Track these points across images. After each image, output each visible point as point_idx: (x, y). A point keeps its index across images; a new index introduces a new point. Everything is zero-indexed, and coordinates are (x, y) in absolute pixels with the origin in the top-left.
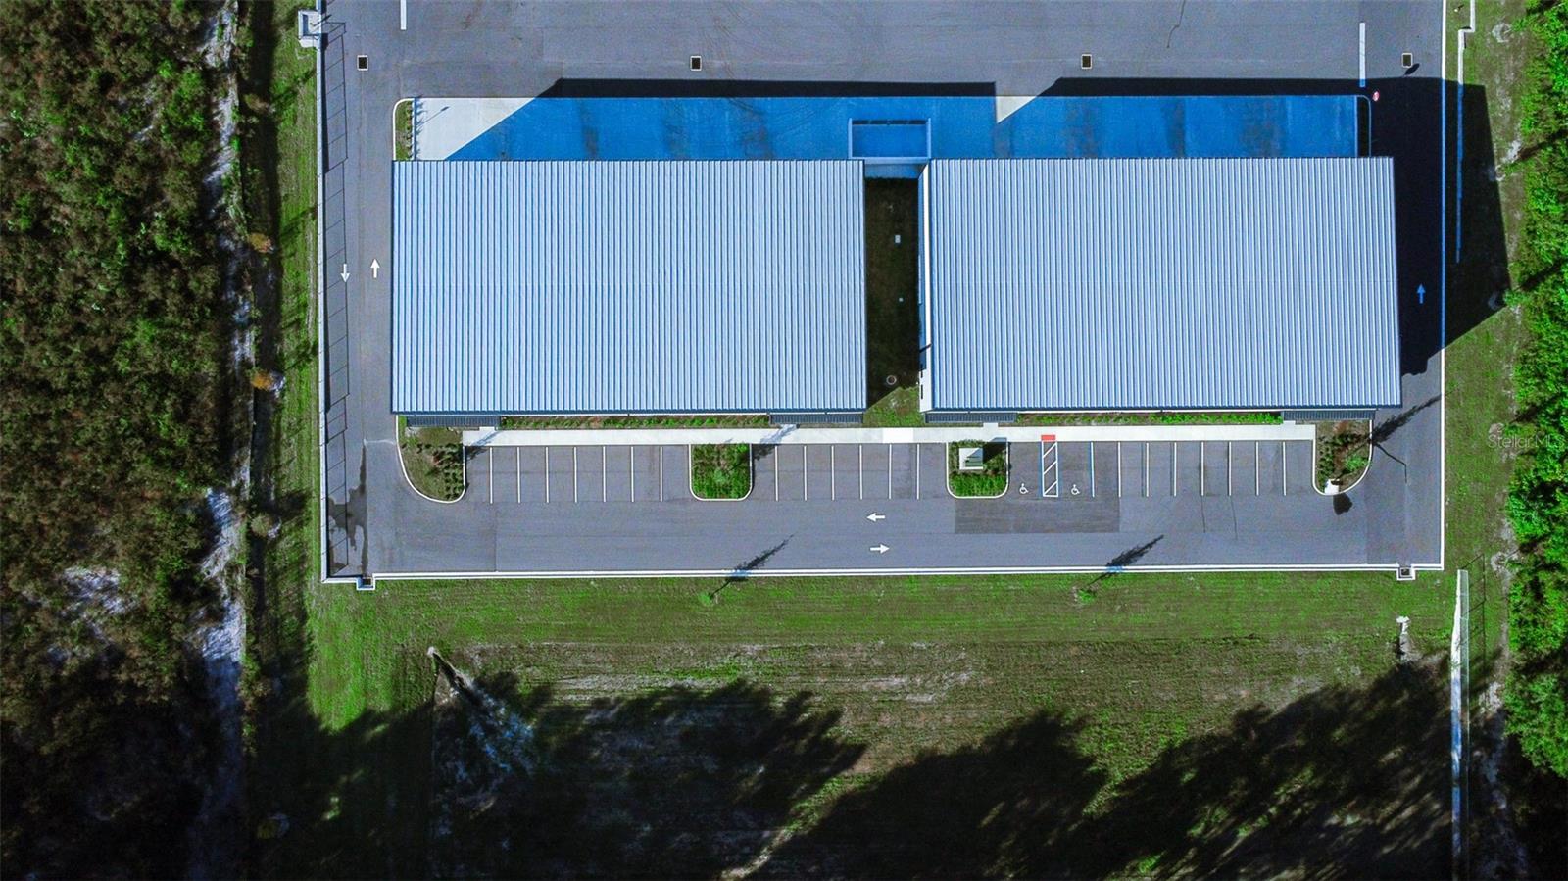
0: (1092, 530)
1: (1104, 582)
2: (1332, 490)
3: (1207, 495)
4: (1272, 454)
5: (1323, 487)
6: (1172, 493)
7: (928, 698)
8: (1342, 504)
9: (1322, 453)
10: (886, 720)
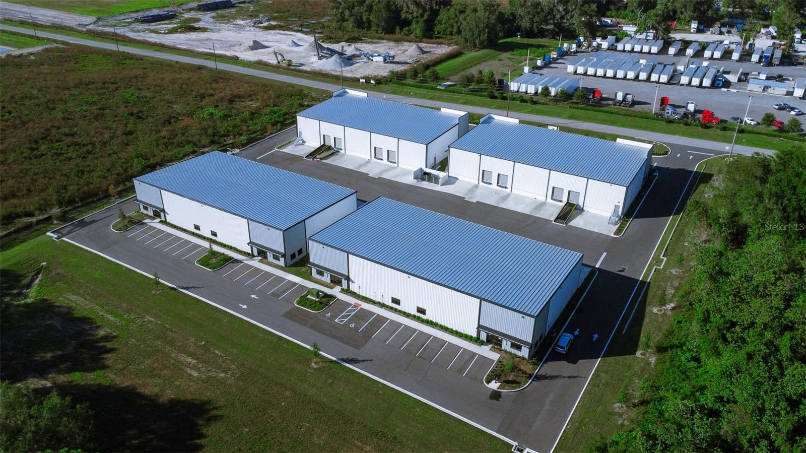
0: (347, 343)
1: (331, 364)
2: (494, 385)
3: (419, 356)
4: (467, 357)
5: (489, 382)
6: (400, 348)
7: (195, 374)
8: (496, 395)
9: (497, 367)
10: (166, 372)
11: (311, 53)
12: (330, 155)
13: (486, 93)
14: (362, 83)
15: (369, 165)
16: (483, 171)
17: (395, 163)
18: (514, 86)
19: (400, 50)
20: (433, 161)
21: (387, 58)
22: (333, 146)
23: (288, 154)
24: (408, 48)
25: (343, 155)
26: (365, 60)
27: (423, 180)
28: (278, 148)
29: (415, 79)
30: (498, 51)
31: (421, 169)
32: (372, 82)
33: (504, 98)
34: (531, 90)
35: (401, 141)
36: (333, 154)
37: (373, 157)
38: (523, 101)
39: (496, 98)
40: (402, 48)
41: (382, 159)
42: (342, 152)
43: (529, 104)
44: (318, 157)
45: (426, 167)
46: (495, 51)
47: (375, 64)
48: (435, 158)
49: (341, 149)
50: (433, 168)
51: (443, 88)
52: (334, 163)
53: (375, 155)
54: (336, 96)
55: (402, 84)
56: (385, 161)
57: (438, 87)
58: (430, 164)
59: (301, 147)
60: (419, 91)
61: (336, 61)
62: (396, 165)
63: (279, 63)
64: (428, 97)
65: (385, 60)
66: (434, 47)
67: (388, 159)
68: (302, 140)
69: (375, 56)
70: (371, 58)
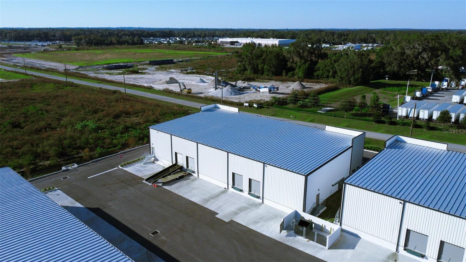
11: (211, 87)
12: (177, 179)
13: (371, 118)
14: (246, 106)
15: (223, 197)
16: (408, 231)
17: (258, 197)
18: (401, 112)
19: (285, 86)
20: (315, 200)
21: (272, 89)
22: (185, 167)
23: (130, 173)
24: (291, 85)
25: (195, 179)
26: (254, 90)
27: (299, 233)
28: (122, 166)
29: (295, 104)
30: (371, 88)
31: (296, 214)
32: (255, 105)
33: (394, 123)
34: (424, 115)
35: (268, 168)
36: (181, 178)
37: (230, 186)
38: (417, 126)
39: (384, 122)
40: (286, 85)
41: (241, 191)
42: (195, 175)
43: (424, 130)
44: (160, 181)
45: (304, 211)
46: (368, 88)
47: (261, 94)
48: (318, 196)
49: (194, 172)
50: (313, 212)
51: (323, 112)
52: (176, 192)
53: (234, 184)
54: (204, 111)
55: (283, 108)
56: (246, 194)
57: (319, 111)
58: (309, 207)
59: (151, 166)
60: (299, 114)
61: (228, 90)
62: (260, 201)
63: (181, 91)
64: (308, 120)
65: (270, 91)
66: (313, 85)
67: (250, 190)
68: (155, 157)
69: (262, 88)
70: (258, 89)
